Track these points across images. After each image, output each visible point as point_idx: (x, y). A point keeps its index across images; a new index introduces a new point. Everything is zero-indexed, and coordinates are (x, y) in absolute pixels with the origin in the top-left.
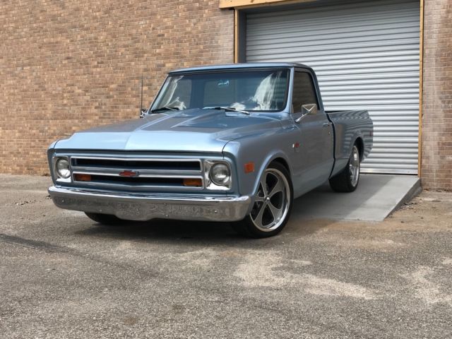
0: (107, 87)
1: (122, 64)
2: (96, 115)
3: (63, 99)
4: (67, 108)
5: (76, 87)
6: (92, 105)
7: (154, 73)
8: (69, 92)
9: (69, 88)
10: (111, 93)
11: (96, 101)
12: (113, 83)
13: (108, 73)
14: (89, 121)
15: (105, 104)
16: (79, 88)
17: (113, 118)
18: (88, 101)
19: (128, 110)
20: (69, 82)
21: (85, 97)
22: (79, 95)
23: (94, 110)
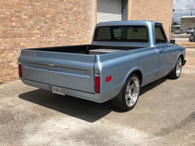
0: (45, 16)
1: (53, 3)
2: (38, 34)
3: (12, 21)
4: (15, 29)
5: (23, 14)
6: (35, 27)
7: (69, 12)
8: (17, 17)
9: (17, 14)
10: (47, 20)
11: (38, 25)
12: (48, 14)
13: (45, 7)
14: (33, 38)
15: (44, 27)
16: (25, 15)
17: (49, 36)
18: (32, 25)
19: (57, 31)
20: (16, 9)
21: (30, 22)
22: (25, 20)
23: (36, 31)
